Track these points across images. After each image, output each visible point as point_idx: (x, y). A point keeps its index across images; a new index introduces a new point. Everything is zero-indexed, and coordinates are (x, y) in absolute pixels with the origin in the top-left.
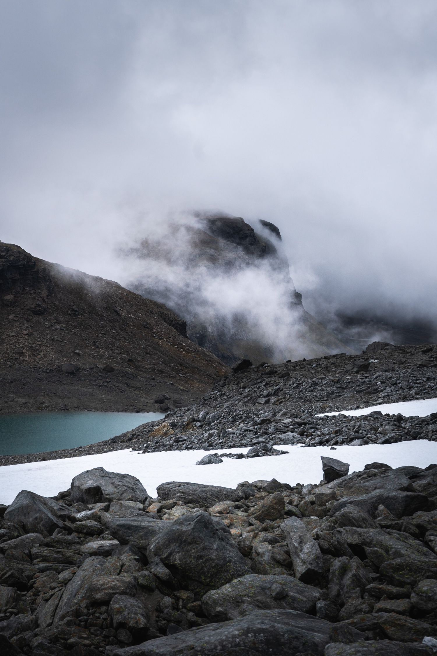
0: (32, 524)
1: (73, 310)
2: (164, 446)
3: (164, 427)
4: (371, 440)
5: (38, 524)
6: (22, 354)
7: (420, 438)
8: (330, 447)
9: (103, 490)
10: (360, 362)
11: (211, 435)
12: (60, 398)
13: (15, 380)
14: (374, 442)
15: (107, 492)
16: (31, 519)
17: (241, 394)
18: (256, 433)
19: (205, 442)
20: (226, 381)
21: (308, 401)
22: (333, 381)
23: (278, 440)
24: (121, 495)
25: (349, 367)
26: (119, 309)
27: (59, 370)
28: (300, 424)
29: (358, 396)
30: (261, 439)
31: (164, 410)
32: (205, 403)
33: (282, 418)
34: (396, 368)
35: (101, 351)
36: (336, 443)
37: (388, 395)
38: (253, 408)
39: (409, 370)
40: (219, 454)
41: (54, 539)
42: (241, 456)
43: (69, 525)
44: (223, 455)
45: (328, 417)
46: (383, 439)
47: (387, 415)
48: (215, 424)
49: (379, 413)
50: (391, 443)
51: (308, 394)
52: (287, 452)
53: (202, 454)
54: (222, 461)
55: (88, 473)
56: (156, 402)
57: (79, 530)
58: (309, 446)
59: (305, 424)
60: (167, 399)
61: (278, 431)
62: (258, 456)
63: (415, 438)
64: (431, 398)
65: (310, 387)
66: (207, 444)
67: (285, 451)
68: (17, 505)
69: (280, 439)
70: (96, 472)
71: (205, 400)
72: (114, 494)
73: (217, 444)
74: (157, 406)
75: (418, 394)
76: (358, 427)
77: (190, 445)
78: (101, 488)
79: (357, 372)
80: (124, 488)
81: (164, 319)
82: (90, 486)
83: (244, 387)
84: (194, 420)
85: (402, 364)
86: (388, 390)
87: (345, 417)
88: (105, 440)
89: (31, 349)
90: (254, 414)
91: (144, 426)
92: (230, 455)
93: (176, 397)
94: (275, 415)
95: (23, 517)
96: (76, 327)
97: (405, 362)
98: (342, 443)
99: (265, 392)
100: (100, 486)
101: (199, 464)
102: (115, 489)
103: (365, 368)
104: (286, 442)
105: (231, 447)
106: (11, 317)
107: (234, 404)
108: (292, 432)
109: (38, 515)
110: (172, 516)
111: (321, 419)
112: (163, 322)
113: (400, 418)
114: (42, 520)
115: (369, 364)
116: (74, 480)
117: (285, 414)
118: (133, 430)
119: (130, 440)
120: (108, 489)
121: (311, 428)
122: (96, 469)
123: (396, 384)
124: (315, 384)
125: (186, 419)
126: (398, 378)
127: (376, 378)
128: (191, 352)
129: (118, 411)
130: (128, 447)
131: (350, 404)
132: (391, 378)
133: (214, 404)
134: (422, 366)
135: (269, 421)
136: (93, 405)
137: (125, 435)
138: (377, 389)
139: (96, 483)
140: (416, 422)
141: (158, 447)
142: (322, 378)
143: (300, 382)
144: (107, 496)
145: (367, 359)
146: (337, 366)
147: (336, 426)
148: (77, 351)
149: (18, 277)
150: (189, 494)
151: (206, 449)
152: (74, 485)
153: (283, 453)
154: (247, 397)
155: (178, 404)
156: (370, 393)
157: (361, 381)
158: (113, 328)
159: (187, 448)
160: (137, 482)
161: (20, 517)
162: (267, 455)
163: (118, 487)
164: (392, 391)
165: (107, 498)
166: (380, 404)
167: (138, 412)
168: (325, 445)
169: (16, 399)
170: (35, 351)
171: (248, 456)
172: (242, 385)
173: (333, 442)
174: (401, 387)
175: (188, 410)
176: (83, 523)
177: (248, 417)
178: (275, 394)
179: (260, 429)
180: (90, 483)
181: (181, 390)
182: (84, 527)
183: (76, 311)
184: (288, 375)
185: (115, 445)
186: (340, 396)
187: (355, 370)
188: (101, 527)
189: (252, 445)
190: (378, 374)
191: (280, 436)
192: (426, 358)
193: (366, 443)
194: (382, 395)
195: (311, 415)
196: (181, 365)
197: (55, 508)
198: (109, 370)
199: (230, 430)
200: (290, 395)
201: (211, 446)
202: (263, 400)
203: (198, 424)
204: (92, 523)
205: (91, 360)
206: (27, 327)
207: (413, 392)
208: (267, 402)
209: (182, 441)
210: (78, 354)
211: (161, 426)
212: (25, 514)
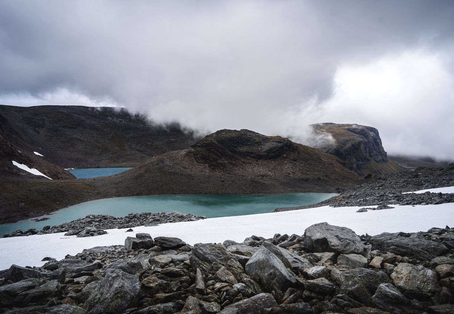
0: (267, 278)
1: (306, 159)
2: (342, 205)
3: (340, 198)
4: (429, 203)
5: (273, 279)
6: (289, 174)
7: (451, 202)
8: (412, 206)
9: (329, 241)
10: (414, 174)
11: (360, 201)
12: (303, 188)
13: (287, 183)
14: (431, 203)
15: (332, 244)
16: (266, 274)
17: (368, 186)
18: (379, 200)
19: (358, 203)
20: (362, 182)
21: (394, 188)
22: (404, 181)
23: (388, 203)
24: (345, 247)
25: (410, 176)
26: (322, 158)
27: (302, 179)
28: (396, 197)
29: (415, 187)
30: (381, 202)
31: (339, 192)
32: (355, 189)
33: (388, 194)
34: (429, 176)
35: (316, 173)
36: (414, 204)
37: (427, 186)
38: (373, 191)
39: (435, 177)
40: (365, 208)
41: (284, 307)
42: (374, 209)
43: (301, 281)
44: (367, 209)
45: (408, 194)
46: (435, 202)
47: (433, 193)
48: (359, 197)
49: (429, 192)
50: (439, 204)
51: (394, 186)
52: (394, 208)
53: (358, 208)
54: (367, 211)
55: (316, 227)
56: (336, 190)
57: (311, 289)
58: (402, 205)
59: (399, 196)
60: (340, 188)
61: (387, 199)
62: (382, 209)
63: (449, 202)
64: (445, 187)
65: (395, 183)
66: (359, 204)
67: (393, 207)
68: (255, 259)
69: (389, 202)
70: (323, 226)
71: (355, 188)
72: (339, 246)
73: (363, 204)
74: (336, 191)
75: (439, 185)
76: (423, 198)
77: (352, 205)
78: (327, 240)
79: (414, 178)
80: (347, 241)
81: (338, 162)
82: (318, 238)
83: (370, 184)
84: (351, 196)
85: (432, 174)
86: (427, 184)
87: (415, 194)
88: (319, 202)
89: (293, 172)
90: (374, 193)
91: (333, 198)
92: (370, 209)
93: (343, 188)
94: (385, 193)
95: (260, 271)
96: (307, 165)
97: (433, 174)
98: (417, 204)
99: (378, 185)
100: (327, 238)
101: (358, 212)
102: (339, 242)
103: (417, 176)
104: (391, 203)
105: (369, 205)
106: (286, 162)
107: (366, 189)
108: (394, 199)
109: (272, 271)
110: (399, 274)
111: (405, 194)
112: (337, 162)
113: (440, 194)
114: (276, 276)
115: (418, 174)
116: (306, 230)
117: (389, 193)
118: (329, 199)
119: (328, 202)
120: (334, 242)
121: (401, 198)
122: (322, 224)
123: (430, 182)
124: (397, 182)
125: (348, 195)
126: (431, 180)
127: (421, 180)
128: (348, 173)
129: (323, 192)
130: (327, 205)
131: (411, 189)
132: (428, 179)
133: (358, 190)
134: (440, 175)
135: (383, 196)
136: (314, 191)
137: (326, 201)
138: (422, 184)
139: (323, 236)
140: (449, 195)
141: (340, 205)
142: (399, 180)
143: (391, 181)
144: (333, 247)
145: (417, 173)
146: (405, 176)
147: (412, 197)
148: (308, 173)
149: (288, 149)
150: (403, 247)
151: (359, 206)
152: (306, 235)
153: (392, 208)
154: (371, 187)
155: (343, 190)
156: (419, 185)
157: (415, 181)
158: (320, 165)
159: (351, 206)
160: (353, 233)
161: (257, 271)
162: (386, 209)
163: (342, 240)
164: (428, 184)
165: (333, 249)
166: (424, 189)
167: (330, 193)
168: (409, 205)
169: (288, 189)
170: (294, 173)
171: (377, 209)
172: (368, 183)
173: (413, 204)
174: (432, 183)
175: (349, 192)
176: (315, 281)
177: (372, 194)
178: (382, 186)
179: (380, 198)
180: (318, 236)
181: (345, 186)
182: (315, 286)
183: (307, 159)
184: (386, 179)
185: (323, 204)
186: (407, 187)
187: (413, 177)
188: (333, 287)
189: (378, 204)
190: (422, 178)
191: (389, 201)
192: (441, 172)
193: (428, 204)
194: (424, 186)
195: (401, 193)
196: (344, 177)
197: (290, 261)
198: (319, 179)
199: (368, 199)
200: (388, 186)
201: (360, 205)
202: (377, 188)
203: (353, 197)
204: (323, 281)
205: (313, 176)
206: (291, 165)
207: (437, 185)
208: (379, 189)
209: (349, 203)
210: (308, 174)
211: (339, 198)
212: (261, 269)
